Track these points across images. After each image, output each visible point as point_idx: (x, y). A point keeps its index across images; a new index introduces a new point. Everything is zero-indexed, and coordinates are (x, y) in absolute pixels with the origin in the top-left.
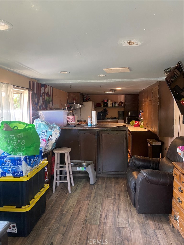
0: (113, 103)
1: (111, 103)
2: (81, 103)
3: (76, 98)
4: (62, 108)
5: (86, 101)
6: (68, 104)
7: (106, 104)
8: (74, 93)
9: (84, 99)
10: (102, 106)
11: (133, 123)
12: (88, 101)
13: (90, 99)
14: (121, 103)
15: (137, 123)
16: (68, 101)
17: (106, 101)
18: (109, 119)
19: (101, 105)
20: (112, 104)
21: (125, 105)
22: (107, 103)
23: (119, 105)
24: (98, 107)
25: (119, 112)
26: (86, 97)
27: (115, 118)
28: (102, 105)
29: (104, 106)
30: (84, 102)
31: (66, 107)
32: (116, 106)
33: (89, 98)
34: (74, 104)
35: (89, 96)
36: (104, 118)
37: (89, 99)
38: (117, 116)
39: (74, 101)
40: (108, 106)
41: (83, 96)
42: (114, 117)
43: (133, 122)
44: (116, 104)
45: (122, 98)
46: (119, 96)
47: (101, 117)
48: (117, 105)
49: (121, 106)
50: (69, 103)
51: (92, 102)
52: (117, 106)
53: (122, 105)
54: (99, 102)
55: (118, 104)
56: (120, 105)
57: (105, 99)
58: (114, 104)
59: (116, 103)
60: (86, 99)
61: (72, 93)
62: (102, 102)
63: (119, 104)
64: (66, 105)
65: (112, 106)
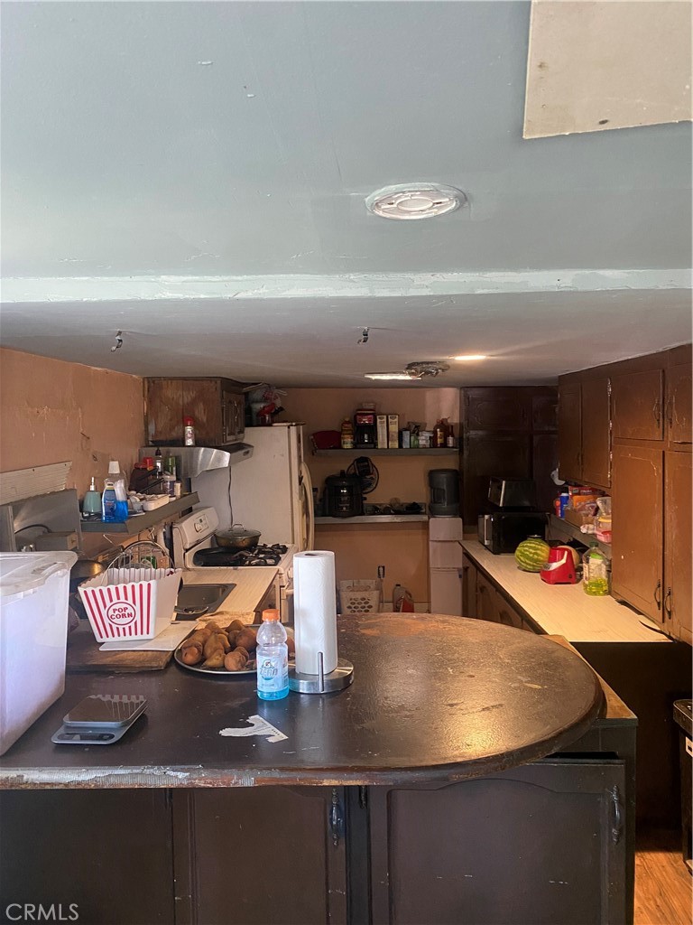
0: (406, 430)
1: (394, 428)
2: (229, 438)
3: (200, 412)
4: (92, 488)
5: (264, 424)
6: (148, 446)
7: (365, 432)
8: (186, 381)
9: (248, 411)
10: (348, 446)
11: (531, 559)
12: (270, 425)
13: (281, 409)
14: (445, 427)
15: (564, 561)
16: (152, 429)
17: (366, 420)
18: (386, 511)
19: (340, 439)
20: (396, 436)
21: (468, 439)
22: (372, 430)
23: (433, 439)
24: (322, 451)
25: (432, 475)
26: (265, 399)
27: (414, 509)
28: (348, 442)
29: (358, 443)
30: (248, 430)
31: (114, 478)
32: (417, 447)
33: (278, 403)
34: (183, 444)
35: (281, 392)
36: (358, 508)
37: (277, 412)
38: (421, 495)
39: (189, 429)
40: (379, 447)
41: (246, 394)
42: (406, 499)
43: (532, 548)
44: (418, 435)
45: (447, 405)
46: (429, 395)
47: (341, 502)
48: (424, 439)
49: (445, 445)
50: (157, 443)
51: (293, 429)
52: (424, 447)
53: (451, 440)
54: (331, 424)
55: (428, 435)
56: (439, 441)
57: (360, 412)
58: (406, 435)
59: (416, 430)
60: (261, 413)
61: (172, 379)
62: (348, 422)
63: (435, 432)
64: (114, 467)
65: (400, 446)
